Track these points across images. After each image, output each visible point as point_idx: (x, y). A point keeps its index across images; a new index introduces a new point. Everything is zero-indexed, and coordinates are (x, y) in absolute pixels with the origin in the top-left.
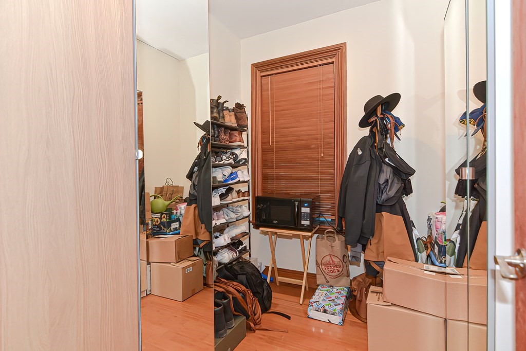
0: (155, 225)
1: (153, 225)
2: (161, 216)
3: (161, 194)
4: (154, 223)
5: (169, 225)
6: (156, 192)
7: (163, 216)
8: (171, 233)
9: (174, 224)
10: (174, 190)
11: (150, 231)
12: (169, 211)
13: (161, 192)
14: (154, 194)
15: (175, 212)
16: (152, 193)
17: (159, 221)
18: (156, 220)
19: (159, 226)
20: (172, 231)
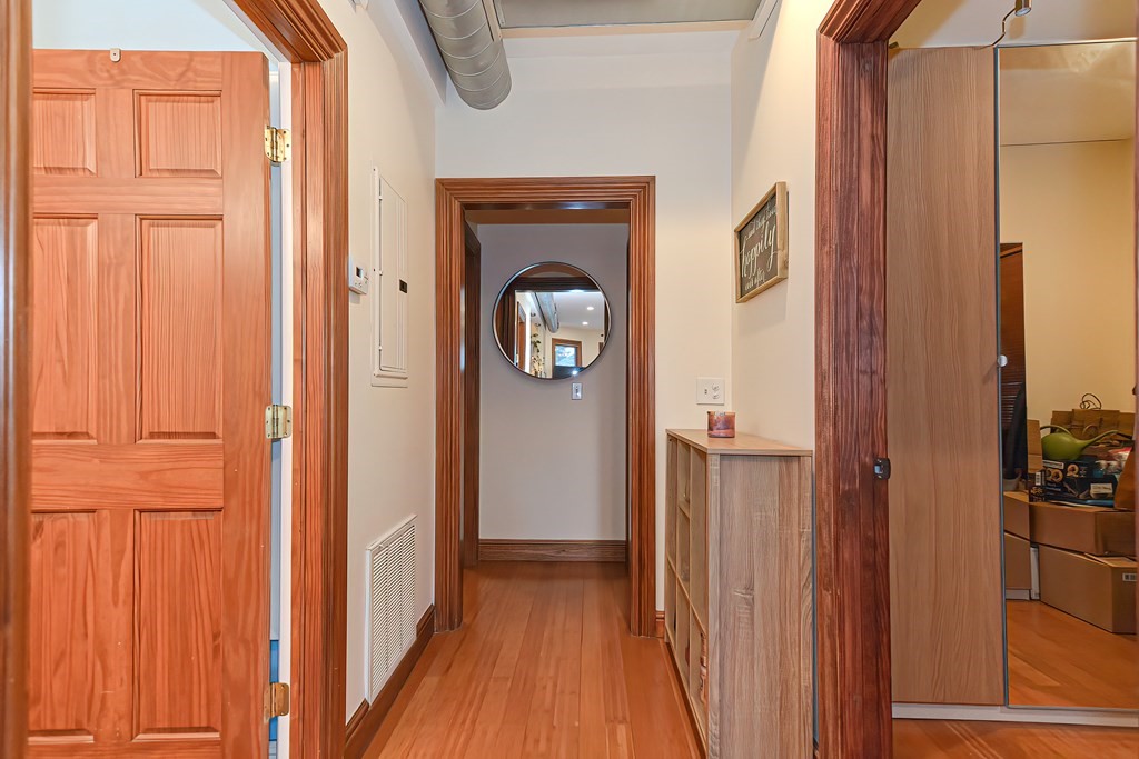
0: (1052, 482)
1: (1047, 482)
2: (1066, 467)
3: (1068, 426)
4: (1049, 479)
5: (1084, 484)
6: (1053, 420)
7: (1070, 467)
8: (1089, 501)
9: (1098, 485)
10: (1105, 418)
11: (1040, 490)
12: (1086, 460)
13: (1064, 421)
14: (1049, 424)
15: (1103, 462)
16: (1045, 420)
17: (1061, 474)
18: (1053, 472)
19: (1060, 485)
20: (1091, 499)
